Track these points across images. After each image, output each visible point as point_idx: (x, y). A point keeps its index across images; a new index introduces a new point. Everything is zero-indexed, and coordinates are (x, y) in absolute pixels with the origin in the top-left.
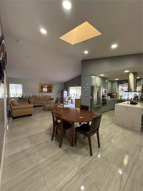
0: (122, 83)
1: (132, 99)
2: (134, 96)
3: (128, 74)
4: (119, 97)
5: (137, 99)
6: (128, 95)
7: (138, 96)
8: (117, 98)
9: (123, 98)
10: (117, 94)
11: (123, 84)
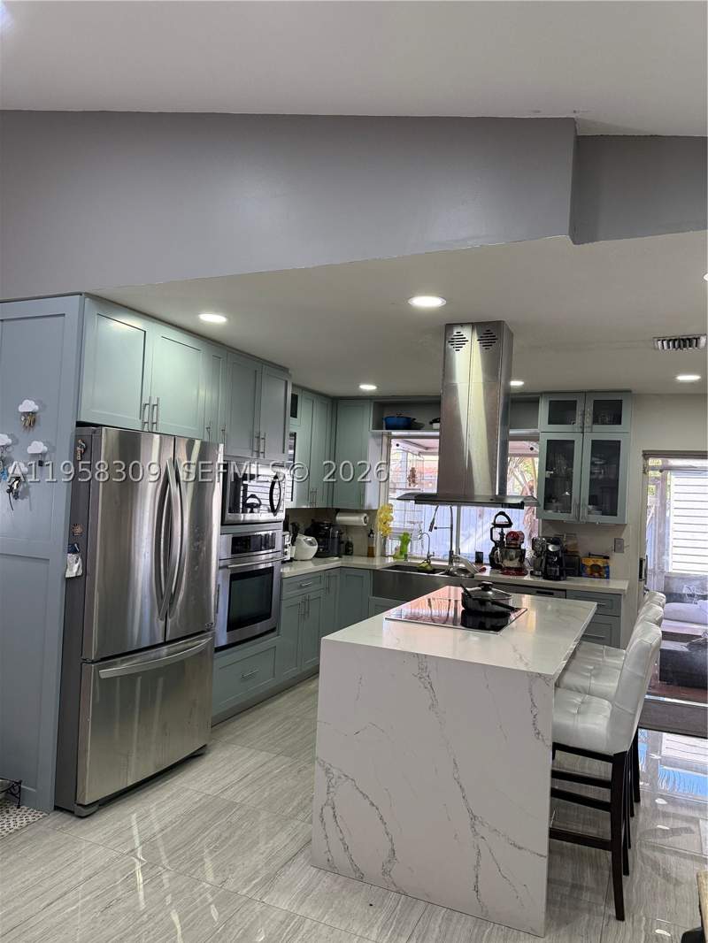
0: (410, 425)
1: (479, 557)
2: (497, 537)
3: (445, 330)
4: (393, 545)
5: (515, 564)
6: (455, 530)
7: (517, 537)
8: (371, 554)
9: (417, 552)
10: (372, 513)
11: (418, 427)
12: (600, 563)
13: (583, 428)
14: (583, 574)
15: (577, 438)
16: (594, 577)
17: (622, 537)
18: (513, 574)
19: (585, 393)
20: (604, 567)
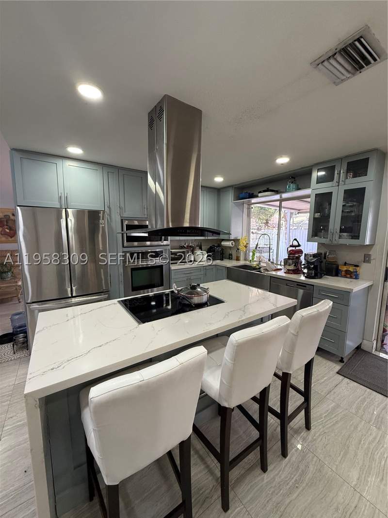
8: (238, 259)
12: (351, 269)
13: (339, 183)
14: (339, 275)
15: (334, 190)
16: (347, 278)
17: (370, 253)
18: (291, 274)
19: (341, 159)
20: (354, 272)
